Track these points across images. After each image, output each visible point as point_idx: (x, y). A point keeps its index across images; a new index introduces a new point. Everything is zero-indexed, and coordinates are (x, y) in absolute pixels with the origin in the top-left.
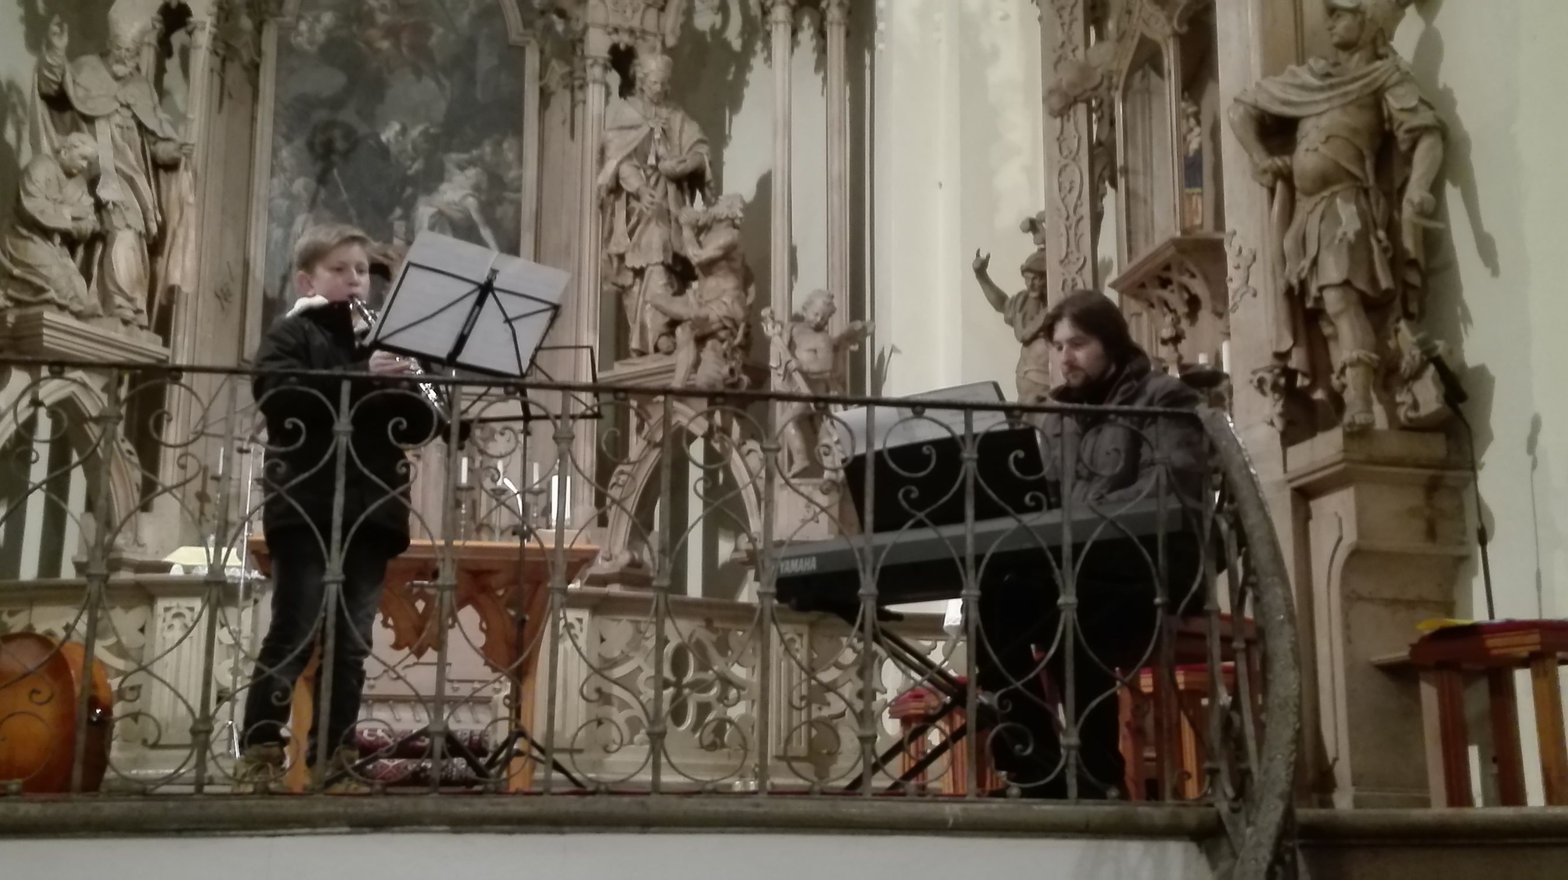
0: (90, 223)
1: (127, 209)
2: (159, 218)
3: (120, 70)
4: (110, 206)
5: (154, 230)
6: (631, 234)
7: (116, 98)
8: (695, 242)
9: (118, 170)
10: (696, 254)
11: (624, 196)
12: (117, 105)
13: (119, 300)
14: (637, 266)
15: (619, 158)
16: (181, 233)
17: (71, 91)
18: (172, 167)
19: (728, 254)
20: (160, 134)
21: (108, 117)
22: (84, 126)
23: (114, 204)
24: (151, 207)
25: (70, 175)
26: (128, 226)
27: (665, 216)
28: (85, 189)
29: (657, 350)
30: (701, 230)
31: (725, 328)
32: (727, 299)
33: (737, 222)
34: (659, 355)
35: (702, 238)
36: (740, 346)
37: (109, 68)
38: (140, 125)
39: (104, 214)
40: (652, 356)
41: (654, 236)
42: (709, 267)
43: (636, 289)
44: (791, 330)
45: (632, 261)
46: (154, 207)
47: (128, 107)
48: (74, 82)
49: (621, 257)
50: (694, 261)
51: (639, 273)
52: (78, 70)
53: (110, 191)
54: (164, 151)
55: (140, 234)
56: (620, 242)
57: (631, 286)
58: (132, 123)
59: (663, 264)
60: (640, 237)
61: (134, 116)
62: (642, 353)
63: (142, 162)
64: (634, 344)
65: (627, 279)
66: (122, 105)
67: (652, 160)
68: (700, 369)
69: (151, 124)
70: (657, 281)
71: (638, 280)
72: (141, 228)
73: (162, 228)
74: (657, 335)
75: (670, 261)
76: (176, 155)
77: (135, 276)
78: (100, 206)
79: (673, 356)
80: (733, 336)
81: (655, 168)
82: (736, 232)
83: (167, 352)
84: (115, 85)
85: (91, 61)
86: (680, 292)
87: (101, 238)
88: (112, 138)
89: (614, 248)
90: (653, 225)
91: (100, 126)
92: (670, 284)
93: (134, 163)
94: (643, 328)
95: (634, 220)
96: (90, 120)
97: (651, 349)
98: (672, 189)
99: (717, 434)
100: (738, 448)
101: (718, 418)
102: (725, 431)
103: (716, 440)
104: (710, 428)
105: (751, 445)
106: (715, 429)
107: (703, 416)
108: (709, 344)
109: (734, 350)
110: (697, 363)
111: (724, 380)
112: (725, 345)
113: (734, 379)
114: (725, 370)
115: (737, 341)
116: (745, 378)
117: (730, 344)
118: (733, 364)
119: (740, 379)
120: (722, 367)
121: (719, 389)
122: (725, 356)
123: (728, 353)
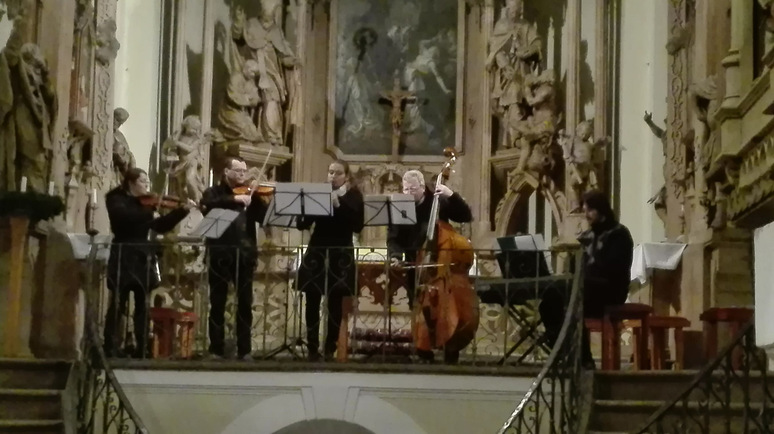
0: (257, 99)
1: (272, 92)
2: (286, 93)
3: (267, 25)
4: (265, 91)
5: (284, 98)
6: (502, 88)
7: (265, 39)
8: (530, 94)
9: (267, 73)
10: (531, 101)
11: (499, 71)
12: (266, 42)
13: (270, 134)
14: (505, 105)
15: (496, 52)
16: (295, 99)
17: (246, 37)
18: (291, 68)
19: (546, 100)
20: (285, 54)
21: (262, 48)
22: (253, 54)
23: (266, 89)
24: (282, 88)
25: (247, 78)
26: (273, 99)
27: (518, 79)
28: (254, 83)
30: (534, 87)
31: (543, 137)
33: (551, 83)
34: (516, 149)
35: (535, 91)
36: (551, 146)
37: (261, 24)
38: (277, 51)
39: (262, 94)
40: (513, 149)
41: (513, 89)
42: (538, 106)
43: (505, 115)
44: (574, 140)
45: (502, 103)
46: (284, 90)
47: (271, 42)
48: (247, 33)
49: (498, 100)
50: (530, 104)
51: (506, 108)
52: (248, 26)
53: (264, 84)
54: (287, 61)
55: (278, 103)
56: (498, 92)
57: (504, 113)
58: (273, 49)
59: (517, 103)
60: (507, 90)
61: (274, 46)
62: (508, 147)
63: (278, 68)
64: (504, 143)
65: (502, 110)
66: (268, 42)
67: (512, 51)
68: (532, 158)
69: (281, 49)
70: (515, 112)
71: (506, 112)
72: (278, 99)
73: (287, 97)
74: (515, 139)
75: (521, 101)
76: (292, 63)
77: (276, 120)
78: (260, 92)
79: (520, 150)
81: (514, 54)
82: (550, 89)
83: (292, 155)
84: (264, 32)
85: (254, 21)
86: (525, 118)
87: (262, 105)
88: (265, 58)
89: (494, 95)
90: (513, 83)
91: (259, 53)
92: (521, 113)
93: (274, 68)
94: (508, 135)
95: (504, 81)
96: (255, 51)
97: (513, 146)
98: (522, 65)
99: (543, 188)
100: (553, 194)
101: (544, 179)
102: (547, 186)
103: (543, 190)
104: (540, 185)
105: (559, 193)
106: (542, 185)
107: (537, 179)
108: (536, 146)
109: (548, 149)
110: (530, 155)
111: (542, 164)
112: (543, 146)
113: (548, 163)
114: (543, 159)
115: (549, 145)
116: (553, 162)
117: (546, 146)
118: (547, 156)
119: (550, 163)
120: (541, 158)
121: (542, 167)
122: (543, 152)
123: (545, 150)
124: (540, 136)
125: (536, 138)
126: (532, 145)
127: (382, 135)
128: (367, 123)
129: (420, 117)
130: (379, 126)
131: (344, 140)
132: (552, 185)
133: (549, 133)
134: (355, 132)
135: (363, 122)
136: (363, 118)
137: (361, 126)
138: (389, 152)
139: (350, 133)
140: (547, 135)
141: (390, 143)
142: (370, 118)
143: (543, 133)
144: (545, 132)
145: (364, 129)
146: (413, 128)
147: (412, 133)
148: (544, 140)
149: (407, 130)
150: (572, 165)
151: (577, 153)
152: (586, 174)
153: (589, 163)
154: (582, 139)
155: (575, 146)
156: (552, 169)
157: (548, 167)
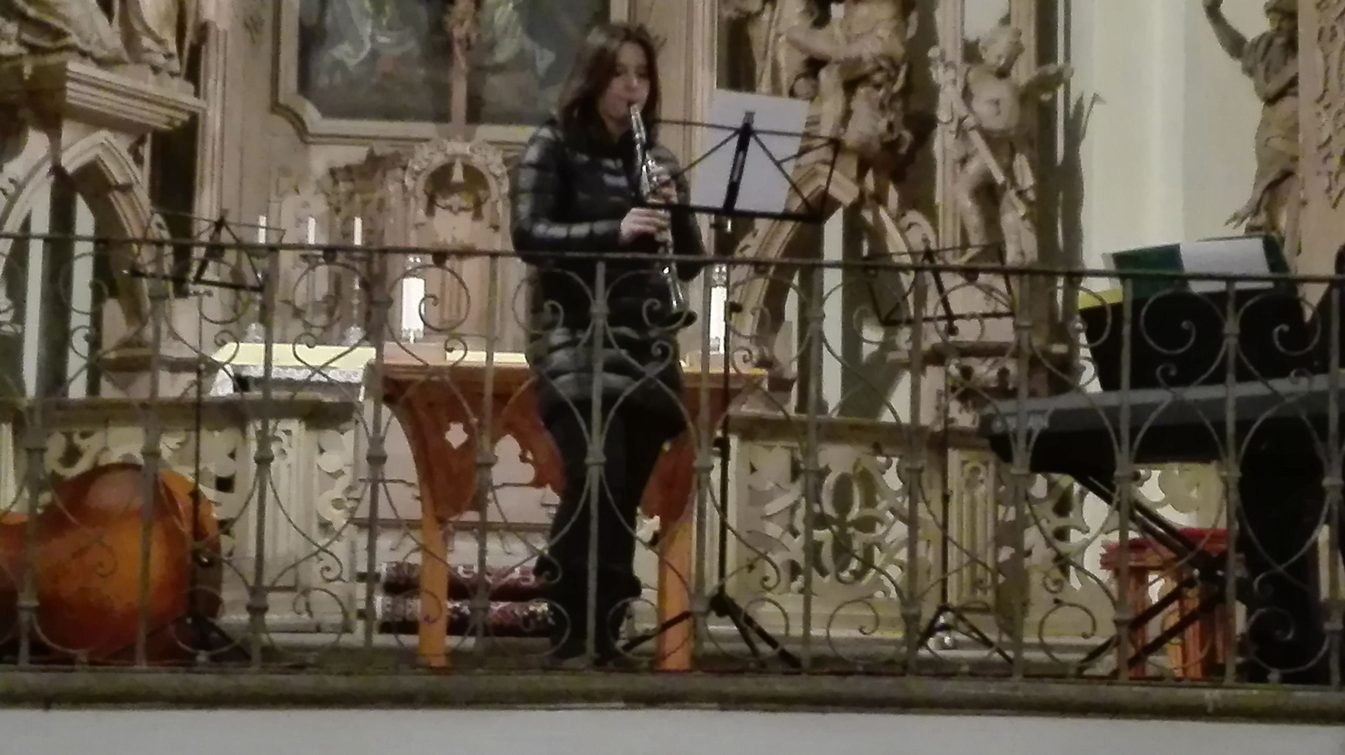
13: (147, 42)
29: (793, 95)
31: (880, 69)
32: (883, 32)
36: (901, 93)
44: (966, 74)
57: (759, 14)
64: (765, 88)
65: (754, 5)
68: (851, 123)
71: (768, 6)
77: (163, 8)
79: (818, 103)
80: (892, 80)
83: (199, 104)
94: (775, 68)
97: (786, 94)
99: (868, 202)
100: (897, 218)
101: (870, 181)
102: (880, 199)
103: (868, 208)
104: (862, 194)
105: (913, 216)
106: (867, 196)
107: (852, 180)
108: (862, 91)
109: (893, 98)
110: (847, 114)
111: (881, 137)
112: (882, 92)
113: (895, 136)
114: (883, 125)
115: (897, 87)
116: (907, 135)
117: (888, 91)
118: (892, 117)
119: (900, 136)
120: (878, 121)
121: (876, 146)
122: (882, 107)
123: (886, 102)
124: (869, 67)
125: (858, 72)
126: (850, 87)
127: (421, 72)
128: (383, 40)
129: (519, 29)
130: (412, 46)
131: (322, 81)
132: (893, 195)
133: (891, 59)
134: (352, 63)
135: (373, 39)
136: (373, 27)
137: (368, 46)
138: (442, 116)
139: (339, 65)
140: (884, 64)
141: (443, 92)
142: (390, 28)
143: (875, 60)
144: (883, 56)
145: (374, 55)
146: (501, 56)
147: (499, 69)
148: (878, 77)
149: (487, 62)
150: (975, 137)
151: (982, 107)
152: (1006, 160)
153: (1012, 133)
154: (995, 69)
155: (974, 89)
156: (903, 150)
157: (891, 146)
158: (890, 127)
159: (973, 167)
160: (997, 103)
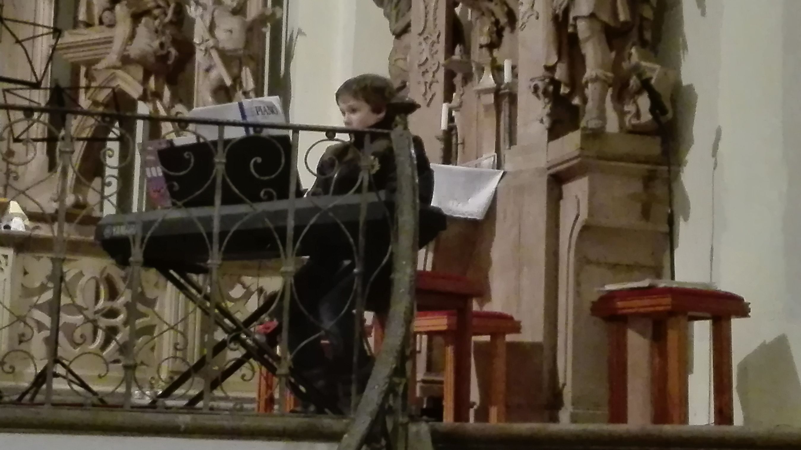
29: (101, 23)
31: (158, 7)
34: (103, 27)
36: (171, 22)
40: (97, 27)
44: (213, 11)
62: (88, 25)
64: (82, 16)
68: (135, 41)
74: (102, 10)
79: (113, 29)
80: (166, 14)
94: (89, 3)
97: (97, 21)
99: (150, 97)
100: (168, 108)
101: (152, 83)
102: (158, 95)
103: (149, 101)
105: (179, 106)
106: (149, 93)
107: (139, 82)
108: (144, 20)
109: (165, 26)
110: (132, 36)
111: (155, 53)
112: (157, 22)
113: (164, 52)
114: (156, 44)
115: (167, 20)
116: (173, 52)
117: (161, 21)
118: (163, 39)
119: (169, 53)
120: (153, 41)
121: (152, 59)
122: (156, 31)
123: (160, 29)
125: (144, 8)
126: (136, 18)
132: (167, 93)
150: (214, 54)
151: (220, 33)
152: (235, 71)
153: (241, 52)
154: (230, 9)
155: (217, 21)
156: (170, 62)
157: (163, 58)
158: (162, 45)
159: (214, 74)
160: (231, 31)
